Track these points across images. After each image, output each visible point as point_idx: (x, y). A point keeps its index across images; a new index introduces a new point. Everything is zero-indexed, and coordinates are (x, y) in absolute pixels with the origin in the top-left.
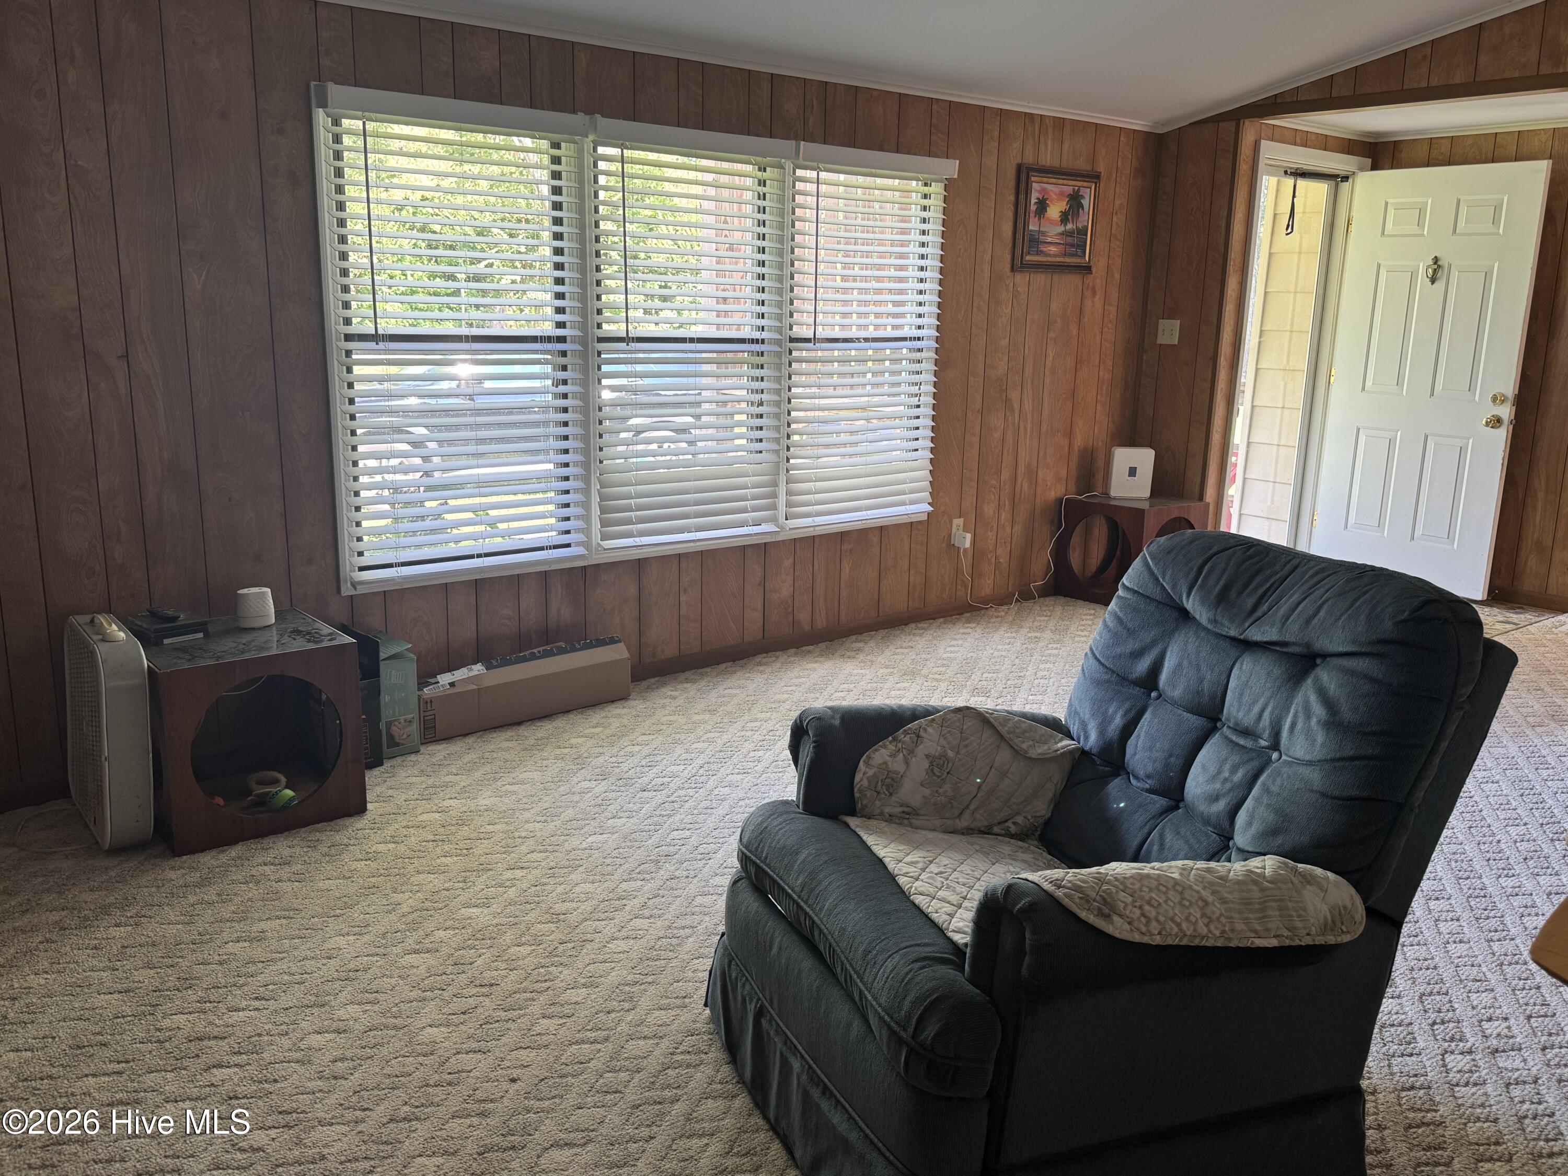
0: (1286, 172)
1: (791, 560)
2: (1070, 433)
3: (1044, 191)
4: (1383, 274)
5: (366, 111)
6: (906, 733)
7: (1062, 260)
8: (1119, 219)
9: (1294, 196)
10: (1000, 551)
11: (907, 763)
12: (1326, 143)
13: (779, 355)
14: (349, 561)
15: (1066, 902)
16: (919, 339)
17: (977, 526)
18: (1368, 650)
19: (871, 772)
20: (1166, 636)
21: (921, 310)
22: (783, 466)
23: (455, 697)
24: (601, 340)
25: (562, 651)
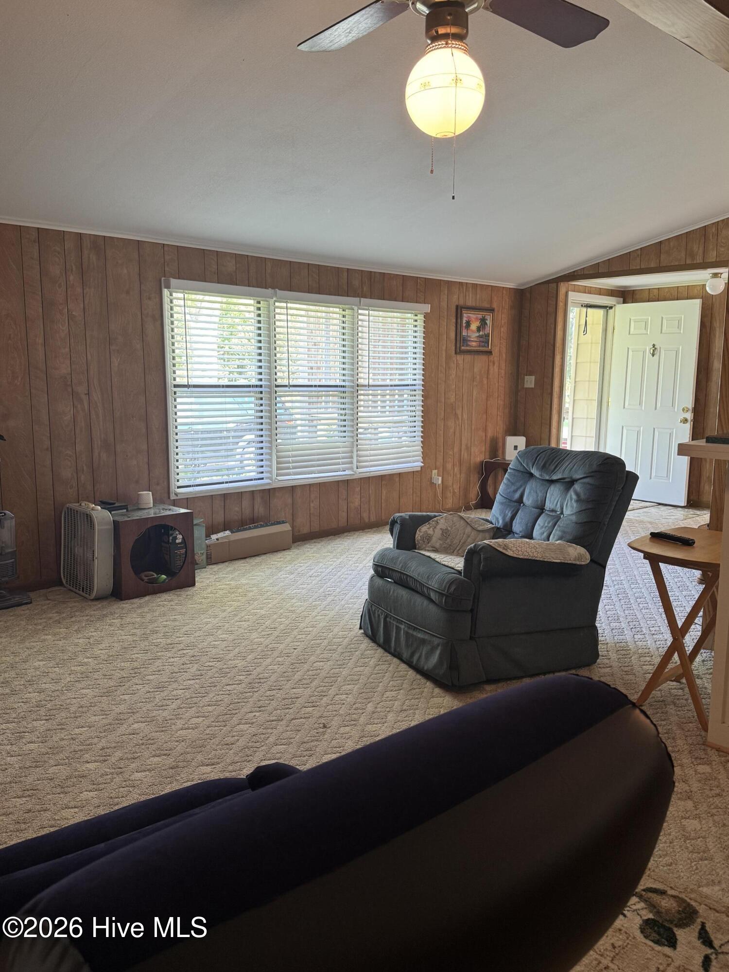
0: (582, 306)
1: (359, 488)
2: (485, 430)
3: (469, 317)
4: (631, 353)
5: (183, 289)
6: (433, 521)
7: (478, 348)
8: (504, 330)
9: (586, 317)
10: (454, 486)
11: (434, 531)
12: (600, 292)
13: (352, 392)
14: (174, 484)
15: (493, 546)
16: (415, 385)
17: (444, 472)
18: (589, 475)
19: (421, 534)
20: (526, 483)
21: (415, 372)
22: (355, 443)
23: (219, 544)
24: (277, 386)
25: (262, 526)
